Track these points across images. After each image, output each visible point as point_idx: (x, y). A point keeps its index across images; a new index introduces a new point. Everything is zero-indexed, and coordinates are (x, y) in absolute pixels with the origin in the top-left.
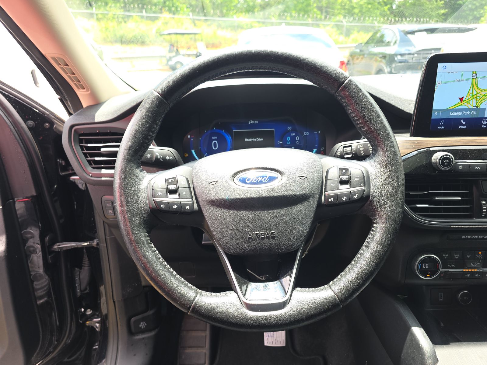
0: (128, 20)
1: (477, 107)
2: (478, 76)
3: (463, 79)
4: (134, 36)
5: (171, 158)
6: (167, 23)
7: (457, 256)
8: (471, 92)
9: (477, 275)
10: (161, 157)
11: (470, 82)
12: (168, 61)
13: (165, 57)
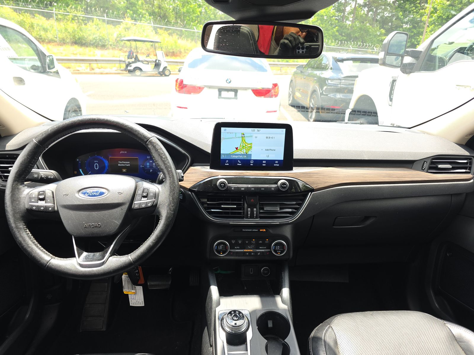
0: (88, 22)
1: (246, 153)
2: (245, 136)
3: (237, 137)
4: (94, 39)
5: (52, 177)
6: (128, 29)
7: (240, 242)
8: (242, 144)
9: (252, 254)
10: (44, 177)
11: (241, 139)
12: (127, 66)
13: (124, 61)
